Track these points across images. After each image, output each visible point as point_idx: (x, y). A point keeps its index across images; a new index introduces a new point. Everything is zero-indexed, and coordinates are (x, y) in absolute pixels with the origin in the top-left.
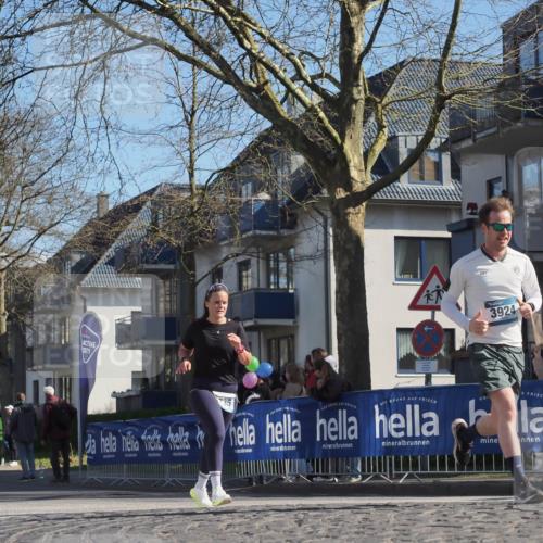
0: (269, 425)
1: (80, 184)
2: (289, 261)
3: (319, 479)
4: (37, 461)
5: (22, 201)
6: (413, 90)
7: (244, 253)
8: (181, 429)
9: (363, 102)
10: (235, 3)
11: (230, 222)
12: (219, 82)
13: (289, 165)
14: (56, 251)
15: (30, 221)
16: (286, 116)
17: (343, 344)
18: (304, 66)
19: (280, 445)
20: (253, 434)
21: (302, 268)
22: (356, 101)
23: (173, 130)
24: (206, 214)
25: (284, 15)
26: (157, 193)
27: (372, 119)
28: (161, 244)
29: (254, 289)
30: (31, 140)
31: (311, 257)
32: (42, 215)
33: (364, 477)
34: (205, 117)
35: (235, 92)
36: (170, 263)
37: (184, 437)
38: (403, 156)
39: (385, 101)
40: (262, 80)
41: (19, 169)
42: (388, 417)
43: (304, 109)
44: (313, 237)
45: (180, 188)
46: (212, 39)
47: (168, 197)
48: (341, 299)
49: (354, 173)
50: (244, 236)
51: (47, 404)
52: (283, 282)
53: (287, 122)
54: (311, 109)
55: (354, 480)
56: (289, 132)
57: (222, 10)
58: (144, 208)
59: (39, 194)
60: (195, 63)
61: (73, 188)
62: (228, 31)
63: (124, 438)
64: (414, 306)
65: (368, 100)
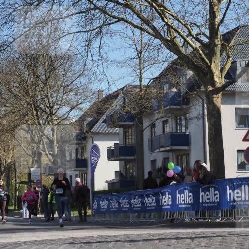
0: (178, 195)
1: (90, 86)
2: (186, 120)
3: (201, 220)
4: (72, 212)
5: (64, 94)
6: (243, 40)
7: (165, 116)
8: (137, 197)
9: (220, 46)
10: (160, 1)
11: (159, 102)
12: (153, 38)
13: (186, 75)
14: (79, 116)
15: (67, 103)
16: (184, 53)
17: (212, 158)
18: (192, 30)
19: (183, 204)
20: (170, 199)
21: (192, 123)
22: (216, 46)
23: (133, 60)
24: (148, 98)
25: (183, 6)
26: (125, 89)
27: (224, 54)
28: (127, 112)
29: (171, 133)
30: (67, 66)
31: (196, 118)
32: (73, 100)
33: (222, 219)
34: (147, 54)
35: (161, 42)
36: (132, 121)
37: (139, 201)
38: (239, 70)
39: (230, 45)
40: (173, 37)
41: (62, 79)
42: (233, 191)
43: (192, 50)
44: (197, 108)
45: (136, 87)
46: (150, 18)
47: (130, 91)
48: (211, 137)
49: (216, 79)
50: (165, 108)
51: (76, 186)
52: (183, 130)
53: (184, 56)
54: (196, 49)
55: (218, 220)
56: (185, 61)
57: (154, 4)
58: (119, 96)
59: (71, 90)
60: (142, 29)
61: (87, 88)
62: (157, 15)
63: (111, 201)
64: (245, 140)
65: (222, 45)
